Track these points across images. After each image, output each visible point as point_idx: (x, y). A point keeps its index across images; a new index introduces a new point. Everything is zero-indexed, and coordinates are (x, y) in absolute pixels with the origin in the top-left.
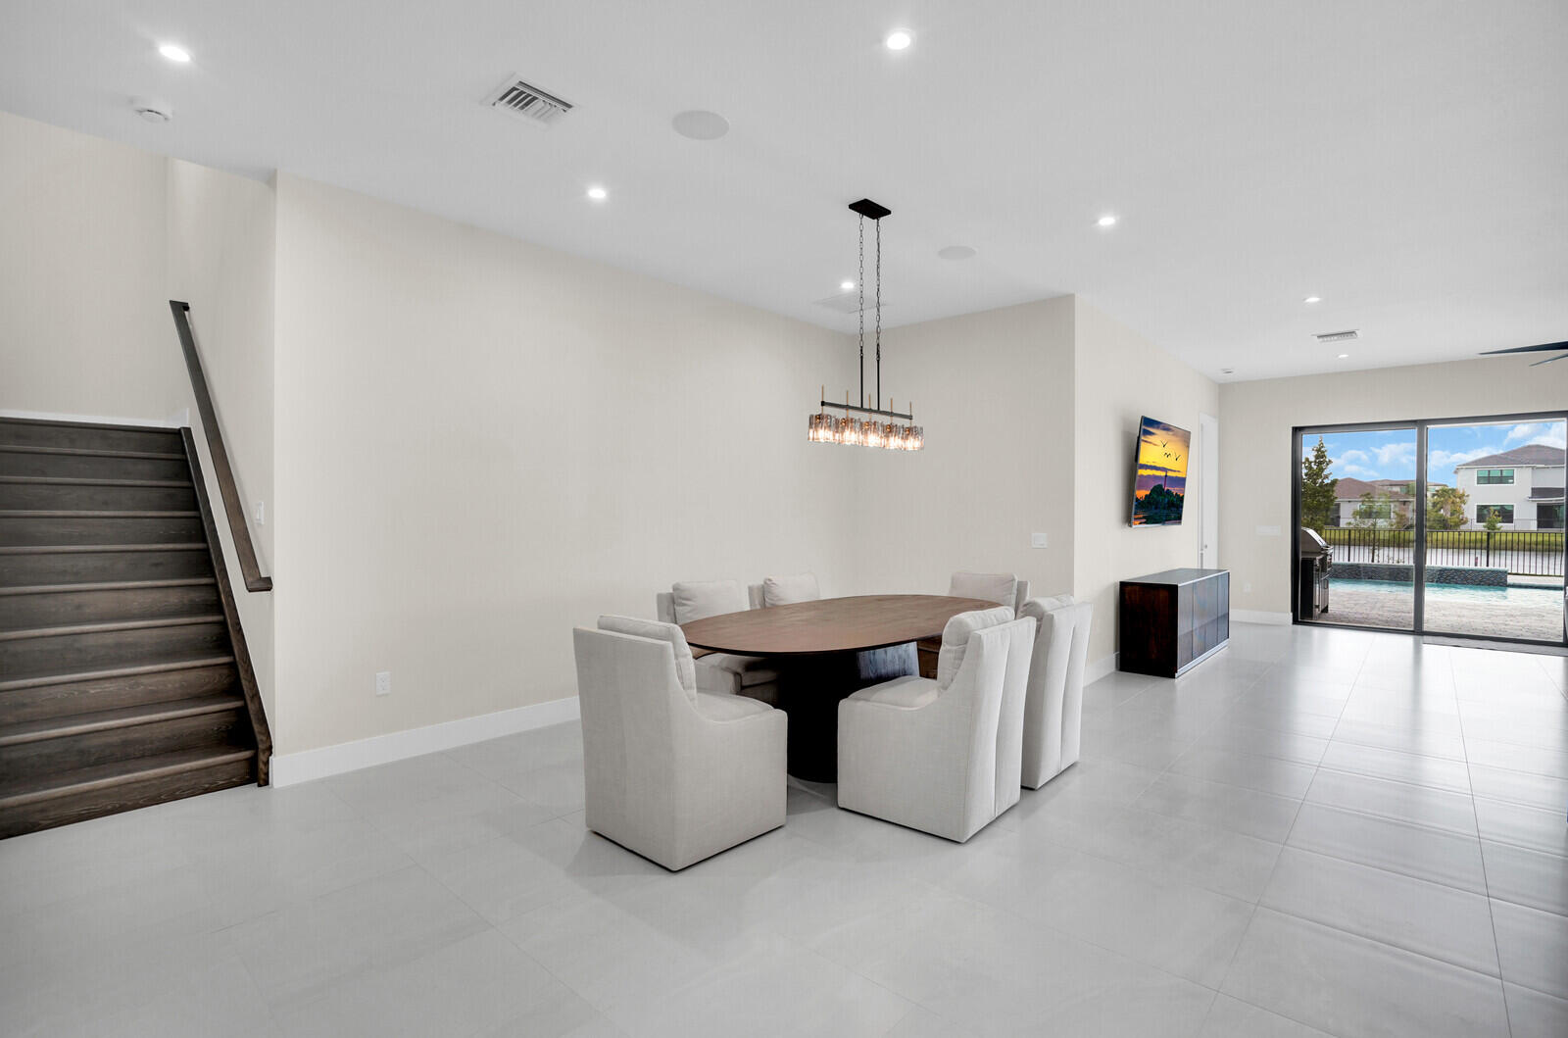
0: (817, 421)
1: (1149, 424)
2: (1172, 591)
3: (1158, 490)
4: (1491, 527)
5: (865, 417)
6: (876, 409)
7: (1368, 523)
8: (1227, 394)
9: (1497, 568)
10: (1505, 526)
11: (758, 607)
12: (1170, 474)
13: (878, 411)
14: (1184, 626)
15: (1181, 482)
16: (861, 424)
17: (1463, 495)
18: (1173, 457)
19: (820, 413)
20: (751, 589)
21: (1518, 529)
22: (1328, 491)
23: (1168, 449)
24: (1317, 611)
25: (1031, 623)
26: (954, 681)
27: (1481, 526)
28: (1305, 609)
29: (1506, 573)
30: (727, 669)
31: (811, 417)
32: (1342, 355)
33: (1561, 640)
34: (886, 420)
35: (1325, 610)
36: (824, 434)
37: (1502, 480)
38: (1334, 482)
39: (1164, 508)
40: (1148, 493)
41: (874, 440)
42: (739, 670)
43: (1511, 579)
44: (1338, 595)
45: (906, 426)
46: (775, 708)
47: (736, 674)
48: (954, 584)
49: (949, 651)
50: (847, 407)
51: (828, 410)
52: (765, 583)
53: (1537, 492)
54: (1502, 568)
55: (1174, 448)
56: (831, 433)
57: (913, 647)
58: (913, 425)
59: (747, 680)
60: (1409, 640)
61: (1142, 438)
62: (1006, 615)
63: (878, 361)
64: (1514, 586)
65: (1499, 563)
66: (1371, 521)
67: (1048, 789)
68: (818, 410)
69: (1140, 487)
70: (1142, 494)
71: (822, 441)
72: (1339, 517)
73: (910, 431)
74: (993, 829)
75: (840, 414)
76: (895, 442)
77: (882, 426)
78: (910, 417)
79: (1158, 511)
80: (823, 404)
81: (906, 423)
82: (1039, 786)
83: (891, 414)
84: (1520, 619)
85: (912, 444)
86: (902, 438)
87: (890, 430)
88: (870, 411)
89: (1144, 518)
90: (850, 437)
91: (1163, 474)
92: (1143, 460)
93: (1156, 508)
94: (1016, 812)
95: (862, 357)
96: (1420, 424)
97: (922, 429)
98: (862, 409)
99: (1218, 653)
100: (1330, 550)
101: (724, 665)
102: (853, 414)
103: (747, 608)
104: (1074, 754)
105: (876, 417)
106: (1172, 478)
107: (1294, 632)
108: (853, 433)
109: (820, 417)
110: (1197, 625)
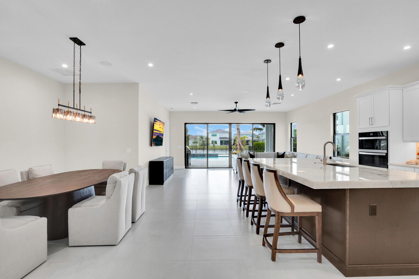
0: (56, 111)
1: (156, 119)
2: (162, 162)
3: (158, 137)
4: (214, 145)
5: (75, 111)
6: (79, 109)
7: (195, 145)
8: (171, 114)
9: (216, 153)
10: (216, 145)
11: (26, 180)
12: (161, 133)
13: (80, 110)
14: (165, 171)
15: (162, 135)
16: (74, 113)
17: (210, 139)
18: (161, 128)
19: (58, 108)
20: (22, 173)
21: (218, 145)
22: (188, 137)
23: (160, 126)
24: (189, 165)
25: (133, 175)
26: (112, 196)
27: (212, 145)
28: (187, 165)
29: (218, 154)
30: (12, 206)
31: (54, 109)
32: (195, 107)
33: (228, 167)
34: (83, 113)
35: (190, 164)
36: (59, 116)
37: (215, 135)
38: (189, 135)
39: (160, 142)
40: (156, 137)
41: (78, 119)
42: (19, 205)
43: (219, 155)
44: (192, 161)
45: (89, 115)
46: (41, 217)
47: (17, 207)
48: (103, 165)
49: (109, 186)
50: (68, 107)
51: (60, 107)
52: (29, 170)
53: (220, 138)
54: (217, 153)
55: (161, 126)
56: (62, 115)
57: (93, 187)
58: (92, 115)
59: (23, 208)
60: (206, 170)
61: (155, 123)
62: (126, 174)
63: (80, 93)
64: (219, 157)
65: (217, 152)
66: (196, 144)
67: (138, 221)
68: (57, 107)
69: (155, 135)
70: (154, 137)
71: (59, 118)
72: (189, 143)
73: (91, 117)
74: (125, 238)
75: (66, 109)
76: (86, 120)
77: (81, 114)
78: (91, 113)
79: (158, 142)
80: (59, 105)
81: (90, 114)
82: (136, 221)
83: (85, 111)
84: (221, 163)
85: (91, 121)
86: (88, 119)
87: (84, 116)
88: (77, 109)
89: (155, 144)
90: (69, 117)
91: (159, 132)
92: (155, 128)
93: (158, 141)
94: (131, 231)
95: (74, 91)
96: (207, 124)
97: (95, 117)
98: (74, 108)
99: (171, 177)
100: (191, 151)
101: (10, 205)
102: (70, 110)
103: (20, 181)
104: (144, 210)
105: (79, 112)
106: (161, 134)
107: (185, 170)
108: (71, 116)
109: (58, 110)
110: (167, 171)
